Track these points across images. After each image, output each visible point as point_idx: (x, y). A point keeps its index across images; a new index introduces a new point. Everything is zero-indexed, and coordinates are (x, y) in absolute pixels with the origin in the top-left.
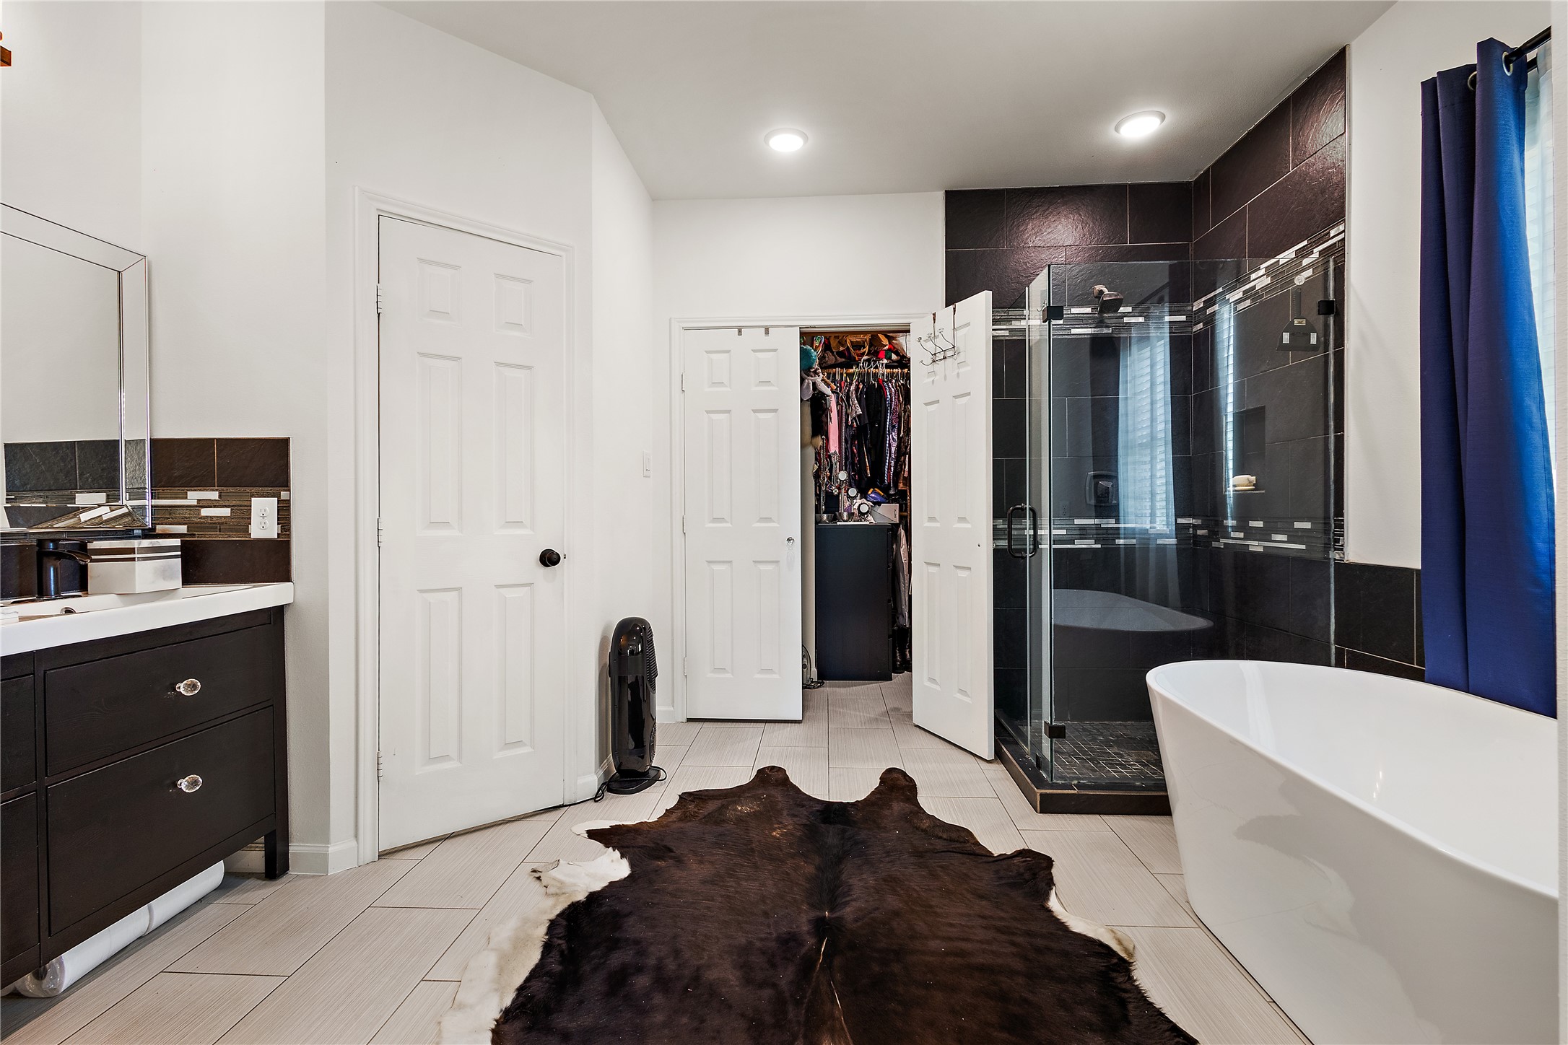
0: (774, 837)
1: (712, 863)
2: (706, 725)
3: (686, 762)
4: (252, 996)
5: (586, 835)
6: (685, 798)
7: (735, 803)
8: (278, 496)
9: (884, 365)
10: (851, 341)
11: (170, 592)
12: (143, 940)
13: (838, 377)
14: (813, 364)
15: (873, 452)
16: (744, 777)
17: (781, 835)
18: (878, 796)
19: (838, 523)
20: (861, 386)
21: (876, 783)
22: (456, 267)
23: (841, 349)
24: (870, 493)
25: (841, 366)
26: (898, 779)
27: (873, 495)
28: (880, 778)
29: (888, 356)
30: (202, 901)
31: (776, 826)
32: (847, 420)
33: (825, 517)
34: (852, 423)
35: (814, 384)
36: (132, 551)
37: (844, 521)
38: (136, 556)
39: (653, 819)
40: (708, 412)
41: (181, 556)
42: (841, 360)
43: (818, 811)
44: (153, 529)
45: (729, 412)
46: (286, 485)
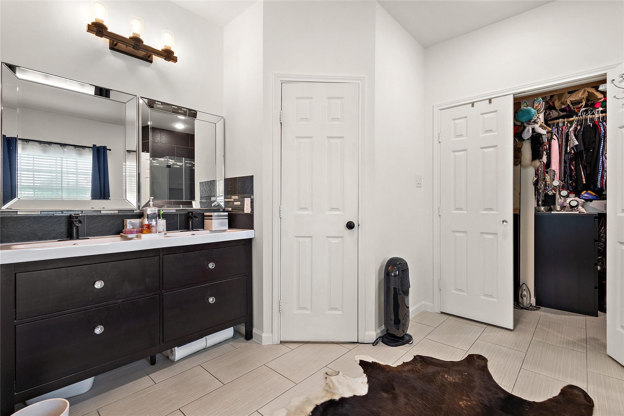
0: (460, 405)
1: (413, 407)
2: (451, 317)
3: (429, 337)
4: (211, 387)
5: (359, 362)
6: (418, 359)
7: (445, 372)
8: (251, 197)
9: (600, 112)
10: (570, 101)
11: (225, 231)
12: (205, 349)
13: (561, 125)
14: (532, 117)
15: (588, 168)
16: (459, 357)
17: (465, 406)
18: (554, 404)
19: (553, 212)
20: (579, 128)
21: (556, 393)
22: (311, 98)
23: (563, 107)
24: (583, 193)
25: (563, 117)
26: (578, 396)
27: (586, 195)
28: (562, 390)
29: (604, 105)
30: (226, 341)
31: (465, 398)
32: (566, 150)
33: (542, 208)
34: (570, 151)
35: (533, 129)
36: (211, 216)
37: (557, 211)
38: (213, 218)
39: (395, 365)
40: (453, 152)
41: (228, 219)
42: (562, 114)
43: (500, 398)
44: (225, 209)
45: (466, 150)
46: (252, 194)
